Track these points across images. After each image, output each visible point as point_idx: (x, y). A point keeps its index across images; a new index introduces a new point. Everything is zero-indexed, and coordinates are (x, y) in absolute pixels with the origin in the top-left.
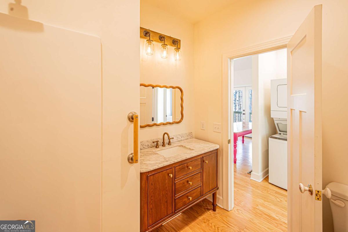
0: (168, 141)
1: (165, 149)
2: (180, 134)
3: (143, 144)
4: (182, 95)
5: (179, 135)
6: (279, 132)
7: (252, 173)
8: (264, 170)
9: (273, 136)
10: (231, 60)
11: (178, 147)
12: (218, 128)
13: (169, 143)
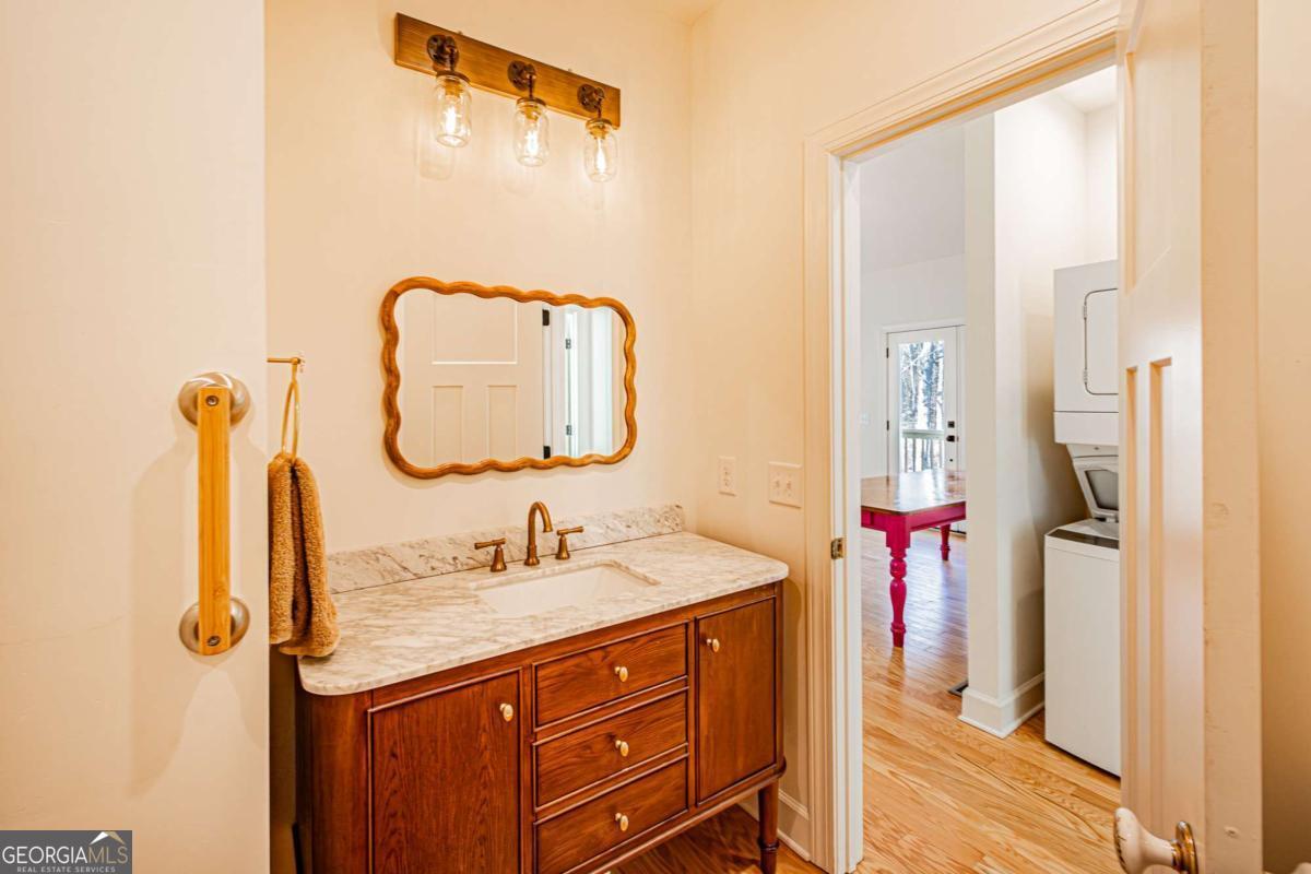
0: (557, 543)
1: (530, 579)
2: (620, 513)
3: (426, 554)
4: (630, 338)
5: (616, 516)
6: (1095, 511)
7: (966, 692)
8: (1025, 681)
9: (1065, 528)
10: (846, 162)
11: (599, 569)
12: (789, 485)
13: (561, 553)
